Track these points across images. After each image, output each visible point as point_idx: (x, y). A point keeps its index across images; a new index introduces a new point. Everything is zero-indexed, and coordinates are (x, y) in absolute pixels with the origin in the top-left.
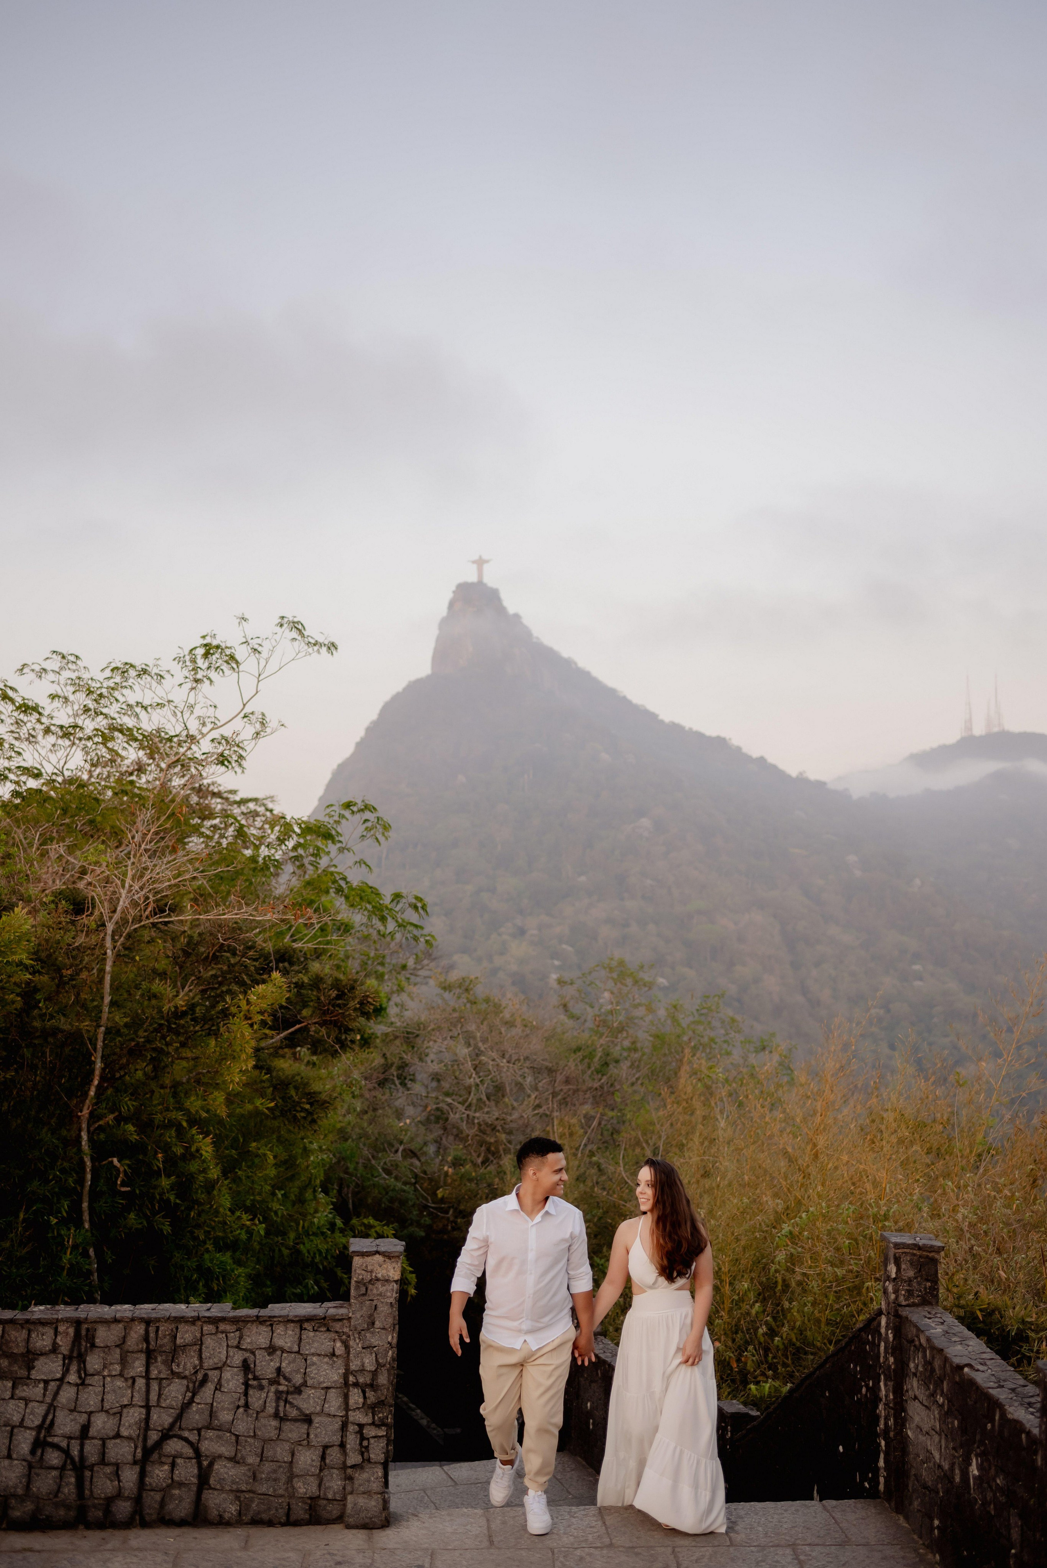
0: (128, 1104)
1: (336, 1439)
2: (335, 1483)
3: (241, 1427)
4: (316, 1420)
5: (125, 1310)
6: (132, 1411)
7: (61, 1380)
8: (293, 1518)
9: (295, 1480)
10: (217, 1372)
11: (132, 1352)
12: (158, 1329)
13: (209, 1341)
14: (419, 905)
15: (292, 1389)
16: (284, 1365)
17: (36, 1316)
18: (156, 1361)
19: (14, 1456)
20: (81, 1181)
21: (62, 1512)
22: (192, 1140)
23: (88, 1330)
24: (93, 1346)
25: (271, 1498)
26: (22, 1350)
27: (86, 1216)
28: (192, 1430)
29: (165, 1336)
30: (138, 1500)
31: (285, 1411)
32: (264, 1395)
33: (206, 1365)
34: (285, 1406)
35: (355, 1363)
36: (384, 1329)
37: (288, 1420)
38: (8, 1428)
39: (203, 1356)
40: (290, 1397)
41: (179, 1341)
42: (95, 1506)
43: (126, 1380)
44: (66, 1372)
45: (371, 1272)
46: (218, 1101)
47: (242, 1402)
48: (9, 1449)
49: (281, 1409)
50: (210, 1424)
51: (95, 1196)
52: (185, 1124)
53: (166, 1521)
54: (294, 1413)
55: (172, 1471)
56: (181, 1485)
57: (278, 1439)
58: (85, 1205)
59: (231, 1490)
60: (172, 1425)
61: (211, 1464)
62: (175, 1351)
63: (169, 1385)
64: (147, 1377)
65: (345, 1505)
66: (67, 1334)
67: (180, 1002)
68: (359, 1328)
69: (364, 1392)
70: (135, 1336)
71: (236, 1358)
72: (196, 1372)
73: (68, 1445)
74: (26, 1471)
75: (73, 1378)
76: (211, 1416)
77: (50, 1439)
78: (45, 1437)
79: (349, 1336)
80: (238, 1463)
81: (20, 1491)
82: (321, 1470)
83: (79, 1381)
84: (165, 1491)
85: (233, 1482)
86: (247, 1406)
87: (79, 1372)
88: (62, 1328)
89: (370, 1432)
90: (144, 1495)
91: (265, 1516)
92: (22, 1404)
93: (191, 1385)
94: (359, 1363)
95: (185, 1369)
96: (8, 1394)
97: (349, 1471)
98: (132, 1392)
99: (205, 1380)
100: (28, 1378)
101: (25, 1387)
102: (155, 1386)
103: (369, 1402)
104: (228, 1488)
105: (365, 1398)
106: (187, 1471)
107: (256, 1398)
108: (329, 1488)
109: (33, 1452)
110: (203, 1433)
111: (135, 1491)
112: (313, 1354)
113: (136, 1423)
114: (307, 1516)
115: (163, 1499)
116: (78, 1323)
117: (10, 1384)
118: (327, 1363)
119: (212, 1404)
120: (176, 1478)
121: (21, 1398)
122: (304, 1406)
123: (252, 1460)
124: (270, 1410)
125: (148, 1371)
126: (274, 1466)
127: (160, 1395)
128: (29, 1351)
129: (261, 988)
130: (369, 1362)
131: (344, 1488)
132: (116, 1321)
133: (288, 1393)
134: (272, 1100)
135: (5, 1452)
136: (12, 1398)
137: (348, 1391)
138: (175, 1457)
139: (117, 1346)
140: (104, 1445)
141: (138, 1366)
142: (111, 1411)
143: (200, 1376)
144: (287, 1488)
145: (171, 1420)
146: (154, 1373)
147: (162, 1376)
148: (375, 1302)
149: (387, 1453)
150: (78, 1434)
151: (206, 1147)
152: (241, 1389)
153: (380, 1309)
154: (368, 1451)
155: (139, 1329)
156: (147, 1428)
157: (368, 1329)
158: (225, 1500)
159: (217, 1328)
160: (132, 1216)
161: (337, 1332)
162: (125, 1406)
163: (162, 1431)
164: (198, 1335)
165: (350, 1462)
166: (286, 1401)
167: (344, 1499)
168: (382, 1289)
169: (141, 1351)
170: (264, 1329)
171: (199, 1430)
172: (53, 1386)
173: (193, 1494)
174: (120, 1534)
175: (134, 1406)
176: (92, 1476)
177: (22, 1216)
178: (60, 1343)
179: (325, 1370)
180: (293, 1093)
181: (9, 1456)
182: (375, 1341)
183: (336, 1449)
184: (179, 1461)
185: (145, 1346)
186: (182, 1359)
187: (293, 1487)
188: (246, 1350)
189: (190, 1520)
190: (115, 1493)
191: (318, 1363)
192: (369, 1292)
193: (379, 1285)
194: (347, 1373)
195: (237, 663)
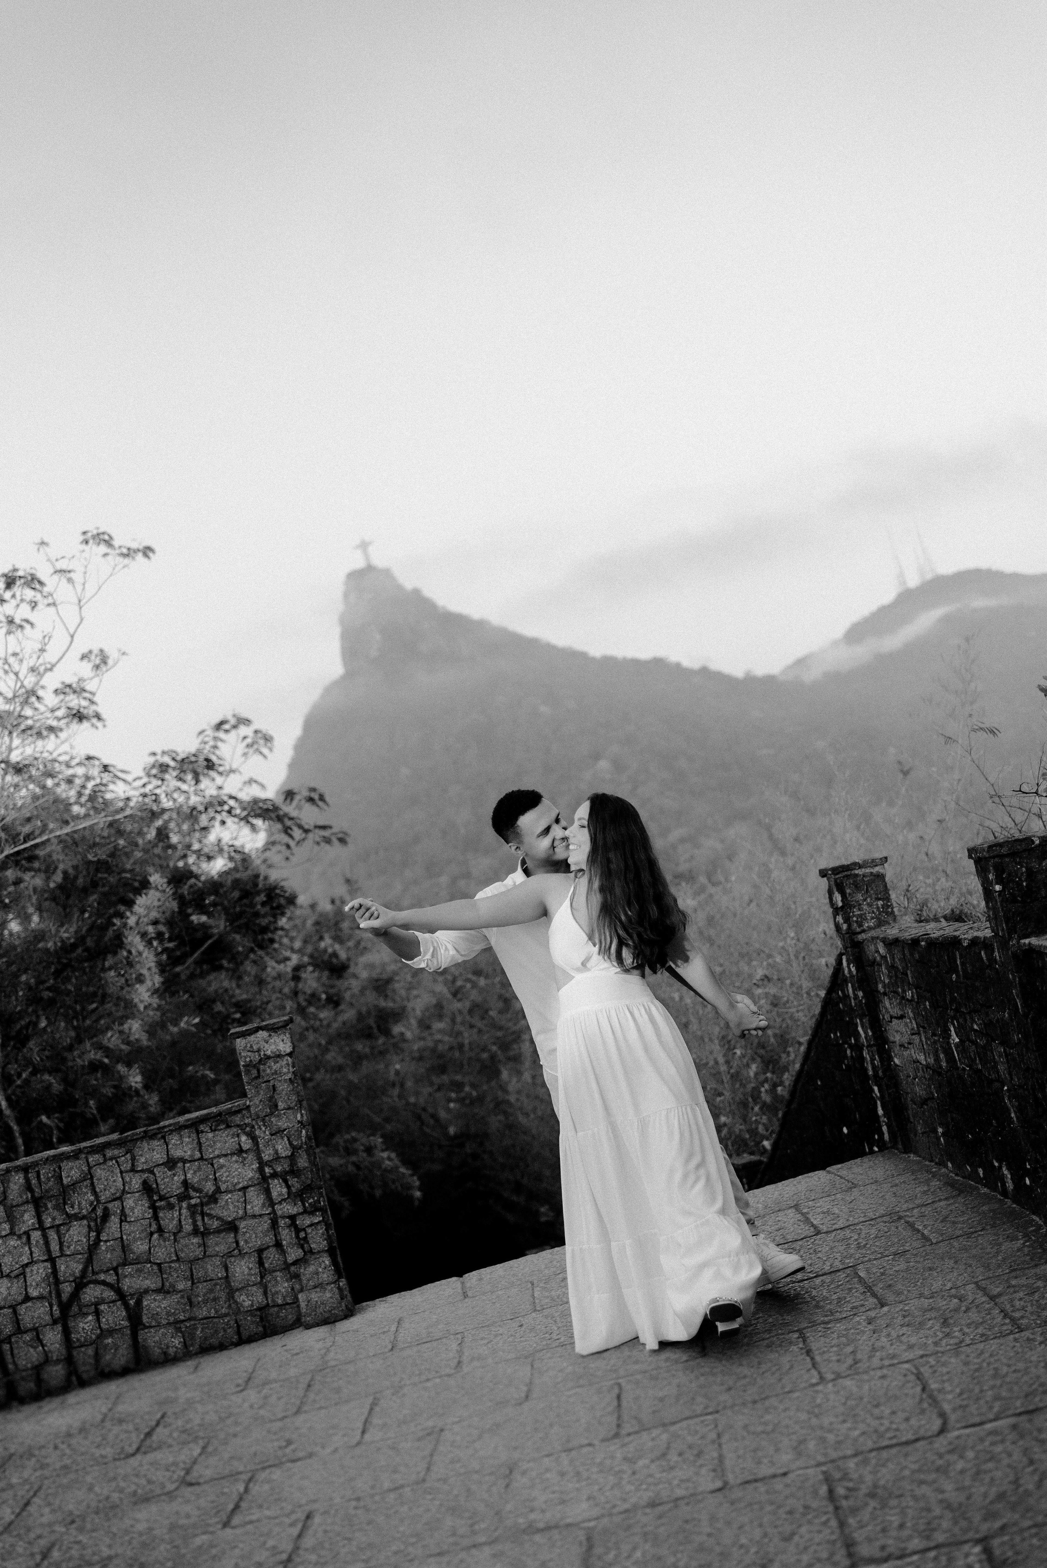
1: (269, 1239)
2: (282, 1286)
3: (161, 1253)
4: (242, 1225)
6: (35, 1268)
8: (245, 1334)
9: (237, 1294)
10: (117, 1203)
11: (18, 1206)
12: (38, 1173)
13: (99, 1172)
15: (205, 1200)
16: (189, 1176)
18: (47, 1209)
22: (120, 1076)
25: (215, 1320)
28: (108, 1271)
29: (49, 1179)
30: (69, 1360)
31: (204, 1224)
32: (176, 1214)
33: (103, 1198)
34: (203, 1220)
35: (267, 1152)
36: (289, 1108)
37: (210, 1233)
39: (98, 1190)
40: (205, 1209)
41: (67, 1181)
42: (23, 1379)
43: (19, 1237)
45: (259, 1051)
47: (154, 1227)
49: (200, 1223)
50: (125, 1259)
52: (107, 1062)
53: (106, 1375)
54: (216, 1224)
55: (98, 1320)
56: (111, 1332)
57: (205, 1256)
59: (169, 1324)
60: (84, 1272)
61: (139, 1302)
62: (65, 1192)
63: (68, 1230)
64: (42, 1227)
65: (298, 1306)
68: (262, 1114)
69: (286, 1181)
70: (16, 1187)
71: (134, 1182)
72: (94, 1209)
76: (124, 1251)
79: (253, 1127)
80: (168, 1292)
82: (262, 1277)
84: (97, 1343)
85: (168, 1314)
86: (160, 1230)
89: (304, 1221)
90: (75, 1353)
91: (214, 1341)
93: (92, 1224)
94: (271, 1152)
95: (81, 1209)
97: (293, 1268)
98: (30, 1249)
99: (106, 1214)
102: (53, 1235)
103: (294, 1190)
104: (164, 1322)
105: (288, 1187)
106: (115, 1316)
107: (169, 1220)
108: (277, 1293)
110: (120, 1271)
111: (64, 1352)
112: (219, 1156)
113: (44, 1280)
114: (261, 1329)
115: (97, 1354)
118: (237, 1162)
119: (122, 1238)
120: (104, 1326)
122: (224, 1214)
123: (182, 1285)
124: (188, 1227)
125: (40, 1222)
126: (208, 1285)
127: (61, 1244)
129: (144, 897)
130: (282, 1147)
131: (293, 1289)
133: (202, 1204)
137: (269, 1184)
138: (96, 1304)
140: (15, 1312)
141: (29, 1219)
142: (12, 1275)
143: (99, 1212)
144: (230, 1306)
145: (81, 1267)
146: (48, 1222)
147: (57, 1222)
148: (271, 1083)
149: (329, 1239)
152: (149, 1214)
153: (279, 1088)
154: (308, 1242)
155: (19, 1178)
156: (57, 1282)
157: (272, 1114)
158: (164, 1335)
159: (104, 1156)
161: (238, 1126)
162: (27, 1265)
163: (74, 1281)
164: (85, 1169)
165: (291, 1259)
166: (203, 1214)
167: (296, 1300)
168: (275, 1067)
169: (27, 1202)
170: (157, 1143)
171: (115, 1269)
173: (128, 1340)
174: (59, 1401)
175: (36, 1262)
176: (12, 1349)
179: (236, 1170)
182: (283, 1123)
183: (273, 1250)
184: (102, 1307)
185: (29, 1195)
186: (75, 1198)
187: (236, 1302)
188: (142, 1171)
189: (132, 1366)
190: (42, 1360)
191: (227, 1164)
192: (262, 1074)
193: (271, 1063)
194: (262, 1164)
195: (41, 583)
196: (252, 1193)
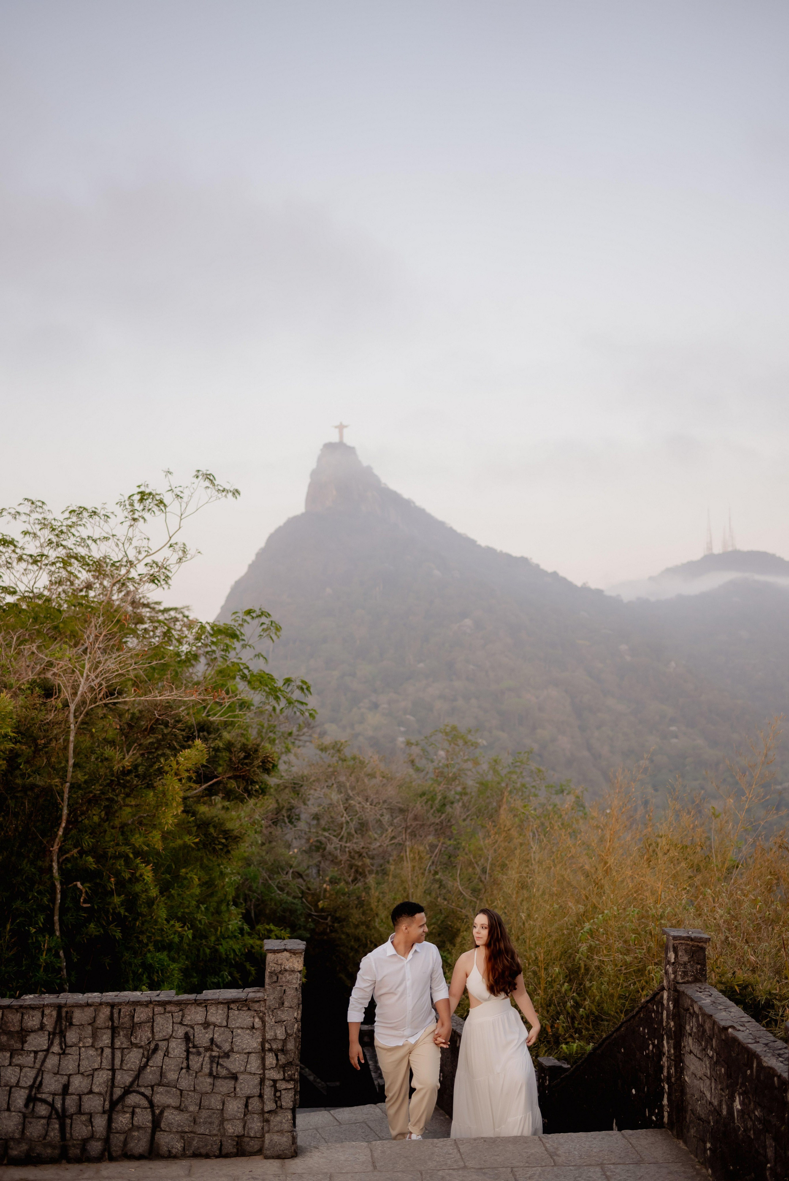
0: (88, 841)
1: (256, 1091)
2: (255, 1125)
3: (184, 1084)
4: (241, 1077)
5: (94, 997)
6: (101, 1073)
7: (47, 1051)
8: (224, 1151)
9: (226, 1123)
10: (165, 1043)
11: (101, 1029)
12: (120, 1010)
13: (159, 1019)
14: (304, 687)
15: (222, 1054)
16: (216, 1036)
17: (28, 1003)
18: (119, 1035)
19: (12, 1109)
20: (53, 900)
21: (49, 1151)
22: (137, 868)
23: (67, 1012)
24: (71, 1024)
25: (208, 1137)
26: (17, 1028)
27: (57, 927)
28: (147, 1086)
29: (125, 1016)
30: (107, 1140)
31: (217, 1071)
32: (201, 1059)
33: (157, 1038)
34: (217, 1067)
35: (270, 1034)
36: (291, 1007)
37: (219, 1078)
38: (8, 1088)
39: (155, 1030)
40: (221, 1061)
41: (136, 1020)
42: (74, 1146)
43: (97, 1049)
44: (51, 1044)
45: (281, 965)
46: (156, 839)
47: (184, 1065)
48: (8, 1104)
49: (214, 1069)
50: (161, 1081)
51: (63, 911)
52: (131, 856)
53: (128, 1156)
54: (224, 1072)
55: (132, 1118)
56: (139, 1128)
57: (212, 1092)
58: (56, 918)
59: (177, 1132)
60: (132, 1083)
61: (162, 1112)
62: (134, 1027)
63: (129, 1053)
64: (112, 1047)
65: (263, 1141)
66: (51, 1016)
67: (127, 763)
68: (273, 1007)
69: (277, 1056)
70: (103, 1016)
71: (179, 1031)
72: (150, 1043)
73: (53, 1100)
74: (21, 1120)
75: (56, 1049)
76: (161, 1076)
77: (39, 1096)
78: (35, 1094)
79: (265, 1014)
80: (182, 1111)
81: (17, 1136)
82: (245, 1115)
83: (61, 1052)
84: (127, 1133)
85: (179, 1125)
86: (188, 1067)
87: (60, 1044)
88: (47, 1012)
89: (281, 1085)
90: (111, 1136)
91: (203, 1151)
92: (17, 1069)
93: (146, 1053)
94: (273, 1034)
95: (141, 1040)
96: (7, 1063)
97: (266, 1115)
98: (101, 1059)
99: (156, 1049)
100: (22, 1049)
101: (20, 1057)
102: (118, 1054)
103: (280, 1063)
104: (174, 1130)
105: (277, 1060)
106: (144, 1118)
107: (195, 1062)
108: (251, 1128)
109: (26, 1105)
110: (155, 1089)
111: (105, 1133)
112: (238, 1028)
113: (104, 1082)
114: (235, 1150)
115: (126, 1139)
116: (59, 1007)
117: (8, 1055)
118: (249, 1034)
119: (162, 1067)
120: (135, 1123)
121: (16, 1065)
122: (231, 1067)
123: (193, 1108)
124: (206, 1070)
125: (113, 1043)
126: (209, 1112)
127: (122, 1061)
128: (22, 1029)
129: (187, 752)
130: (280, 1033)
131: (263, 1128)
132: (88, 1005)
133: (219, 1057)
134: (197, 836)
135: (5, 1106)
136: (10, 1065)
137: (265, 1055)
138: (134, 1107)
139: (89, 1024)
140: (80, 1099)
141: (105, 1039)
142: (86, 1074)
143: (152, 1046)
144: (220, 1129)
145: (131, 1079)
146: (118, 1044)
147: (124, 1046)
148: (284, 988)
149: (295, 1101)
150: (60, 1091)
151: (147, 873)
152: (184, 1055)
153: (288, 992)
154: (280, 1100)
155: (107, 1011)
156: (113, 1086)
157: (279, 1008)
158: (172, 1139)
159: (165, 1009)
160: (92, 925)
161: (255, 1011)
162: (96, 1069)
163: (124, 1088)
164: (151, 1015)
165: (266, 1109)
166: (218, 1064)
167: (263, 1136)
168: (289, 977)
169: (108, 1028)
170: (200, 1009)
171: (152, 1087)
172: (41, 1055)
173: (148, 1136)
174: (93, 1167)
175: (102, 1069)
176: (71, 1123)
177: (8, 927)
178: (46, 1023)
179: (247, 1040)
180: (212, 830)
181: (8, 1109)
182: (284, 1017)
183: (256, 1099)
184: (137, 1110)
185: (110, 1024)
186: (139, 1033)
187: (224, 1128)
188: (185, 1025)
189: (146, 1155)
190: (89, 1135)
191: (242, 1034)
192: (279, 980)
193: (287, 974)
194: (264, 1041)
195: (165, 506)
196: (253, 1057)
